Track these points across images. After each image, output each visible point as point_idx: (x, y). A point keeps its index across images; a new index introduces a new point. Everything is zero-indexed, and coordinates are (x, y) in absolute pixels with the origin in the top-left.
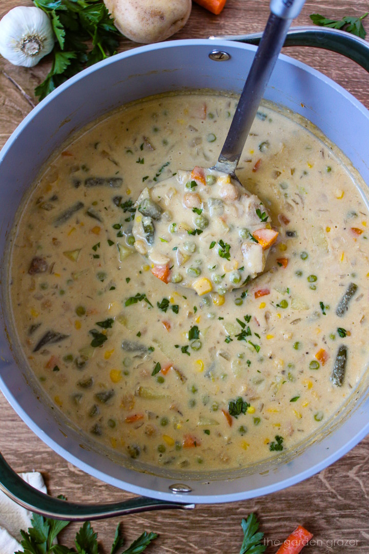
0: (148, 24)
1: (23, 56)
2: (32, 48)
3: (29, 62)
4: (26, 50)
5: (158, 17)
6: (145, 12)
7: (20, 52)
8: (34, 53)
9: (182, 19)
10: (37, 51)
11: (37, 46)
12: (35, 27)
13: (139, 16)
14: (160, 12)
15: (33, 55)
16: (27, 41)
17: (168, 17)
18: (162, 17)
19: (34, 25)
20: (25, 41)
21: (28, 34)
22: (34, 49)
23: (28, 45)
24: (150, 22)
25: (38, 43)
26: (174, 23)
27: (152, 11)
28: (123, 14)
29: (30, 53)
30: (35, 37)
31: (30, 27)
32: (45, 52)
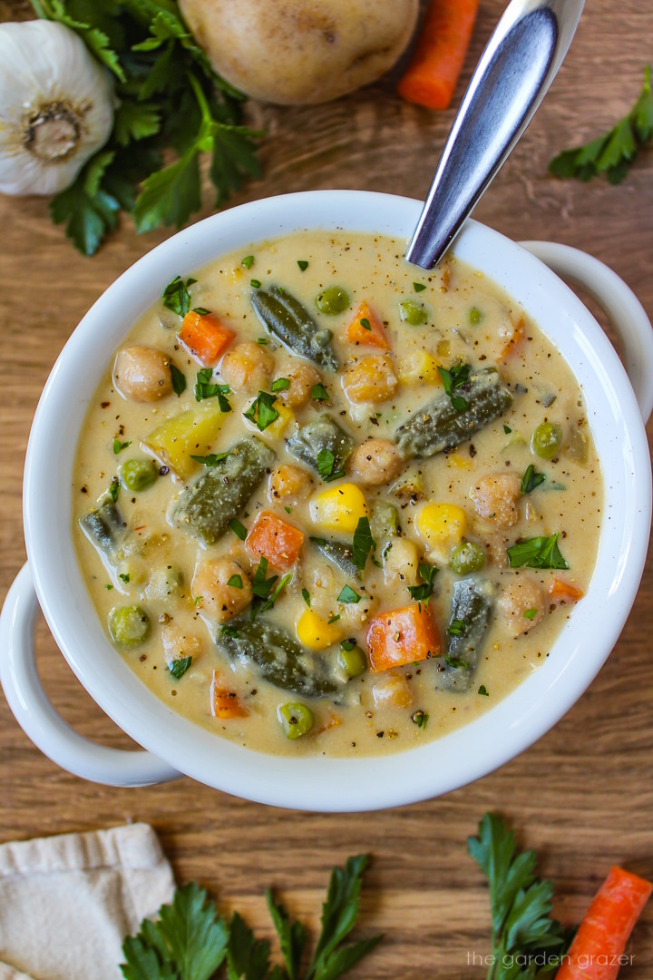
0: (287, 48)
1: (31, 167)
2: (58, 137)
3: (53, 180)
4: (38, 148)
5: (319, 32)
6: (283, 13)
7: (24, 155)
8: (63, 151)
9: (386, 50)
10: (70, 145)
11: (68, 130)
12: (56, 74)
13: (264, 21)
14: (325, 19)
15: (62, 159)
16: (40, 121)
17: (349, 38)
18: (329, 36)
19: (50, 70)
20: (33, 120)
21: (40, 97)
22: (64, 139)
23: (44, 132)
24: (292, 43)
25: (71, 121)
26: (362, 57)
27: (302, 13)
28: (219, 10)
29: (54, 152)
30: (60, 104)
31: (41, 77)
32: (93, 143)
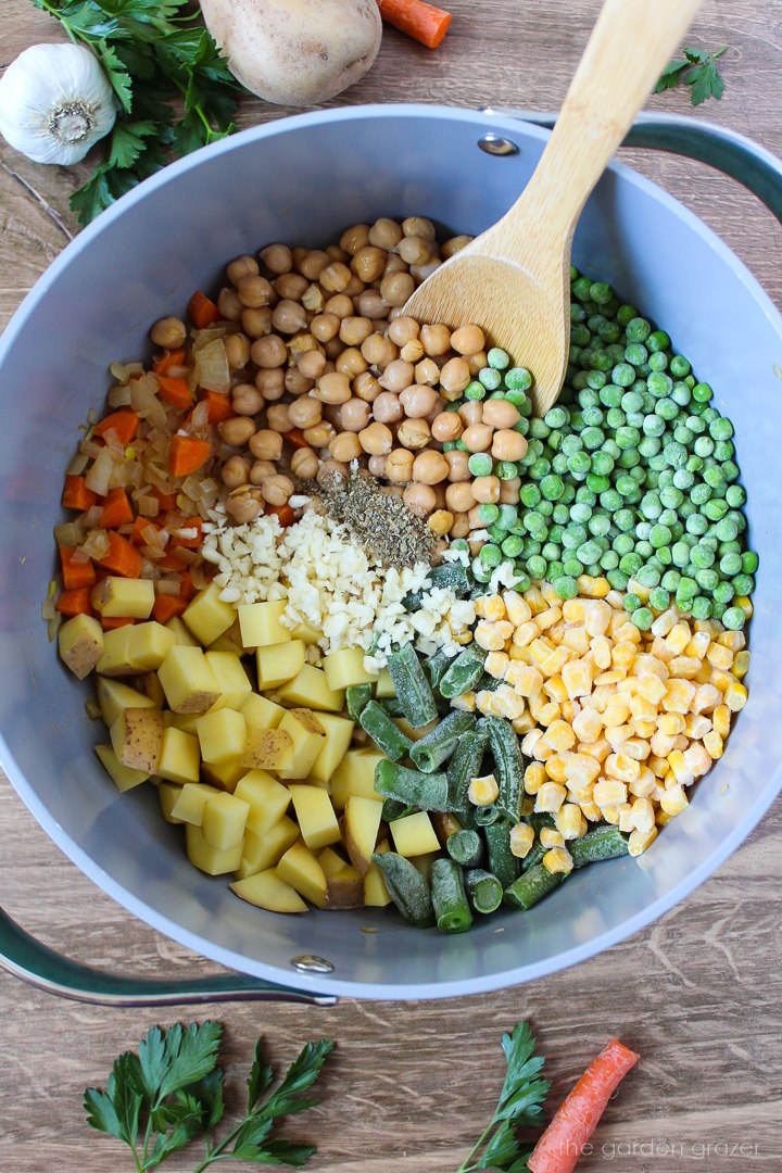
0: (296, 68)
1: (54, 144)
2: (74, 126)
3: (69, 156)
4: (60, 133)
5: (317, 54)
6: (290, 45)
7: (50, 137)
8: (77, 137)
9: (364, 58)
10: (82, 132)
11: (83, 123)
12: (76, 84)
13: (278, 52)
14: (319, 45)
15: (76, 141)
16: (62, 115)
17: (337, 55)
18: (324, 56)
19: (73, 81)
20: (57, 114)
21: (64, 99)
22: (78, 128)
23: (64, 122)
24: (299, 64)
25: (84, 116)
26: (349, 65)
27: (303, 43)
28: (245, 49)
29: (70, 137)
30: (77, 104)
31: (65, 86)
32: (100, 132)
